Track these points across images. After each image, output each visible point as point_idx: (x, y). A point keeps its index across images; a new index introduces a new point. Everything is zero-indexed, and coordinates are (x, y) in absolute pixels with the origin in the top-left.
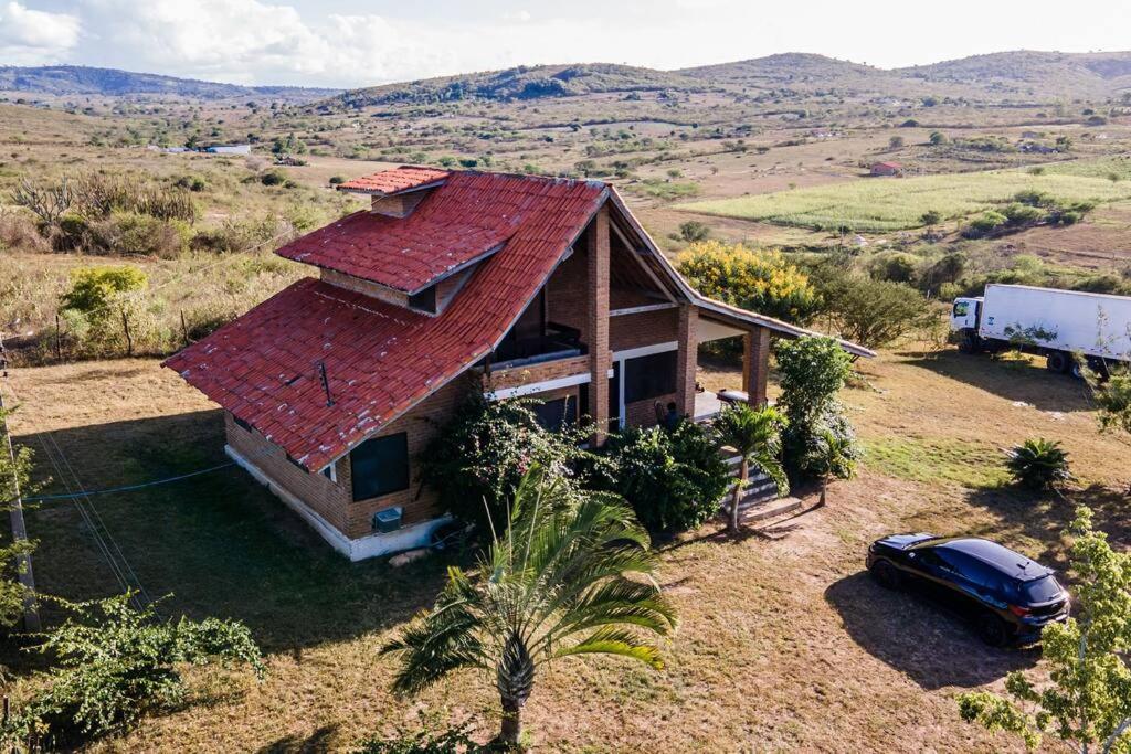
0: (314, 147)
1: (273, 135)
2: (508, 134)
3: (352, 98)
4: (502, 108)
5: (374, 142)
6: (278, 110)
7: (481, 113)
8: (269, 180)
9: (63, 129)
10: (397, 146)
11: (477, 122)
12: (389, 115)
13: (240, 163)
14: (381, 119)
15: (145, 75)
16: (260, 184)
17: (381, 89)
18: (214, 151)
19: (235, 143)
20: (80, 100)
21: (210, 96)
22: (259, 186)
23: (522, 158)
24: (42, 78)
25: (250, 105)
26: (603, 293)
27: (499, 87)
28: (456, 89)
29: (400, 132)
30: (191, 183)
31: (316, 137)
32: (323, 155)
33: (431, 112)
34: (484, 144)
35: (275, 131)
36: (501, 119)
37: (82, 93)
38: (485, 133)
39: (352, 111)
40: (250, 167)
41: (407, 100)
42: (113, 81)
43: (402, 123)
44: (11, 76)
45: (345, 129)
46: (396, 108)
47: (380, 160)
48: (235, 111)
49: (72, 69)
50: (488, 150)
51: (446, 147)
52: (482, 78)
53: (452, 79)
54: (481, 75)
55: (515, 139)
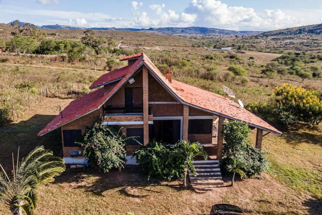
0: (249, 48)
1: (239, 45)
2: (316, 45)
3: (266, 34)
4: (316, 36)
5: (269, 47)
6: (244, 37)
7: (308, 38)
8: (232, 57)
9: (187, 43)
10: (276, 48)
11: (305, 41)
12: (276, 39)
13: (226, 52)
14: (273, 40)
15: (211, 28)
16: (229, 58)
17: (275, 31)
18: (221, 49)
19: (228, 47)
20: (194, 35)
21: (227, 34)
22: (229, 59)
23: (318, 52)
24: (187, 30)
25: (236, 36)
26: (146, 96)
27: (317, 29)
28: (301, 30)
29: (278, 44)
30: (210, 57)
31: (251, 45)
32: (252, 50)
33: (290, 38)
34: (305, 48)
35: (240, 43)
36: (315, 40)
37: (195, 33)
38: (307, 44)
39: (265, 38)
40: (229, 53)
41: (283, 34)
42: (203, 30)
43: (279, 41)
44: (181, 30)
45: (261, 43)
46: (279, 37)
47: (269, 52)
48: (232, 38)
49: (194, 28)
50: (306, 50)
51: (292, 49)
52: (310, 27)
53: (300, 27)
54: (310, 26)
55: (318, 46)
